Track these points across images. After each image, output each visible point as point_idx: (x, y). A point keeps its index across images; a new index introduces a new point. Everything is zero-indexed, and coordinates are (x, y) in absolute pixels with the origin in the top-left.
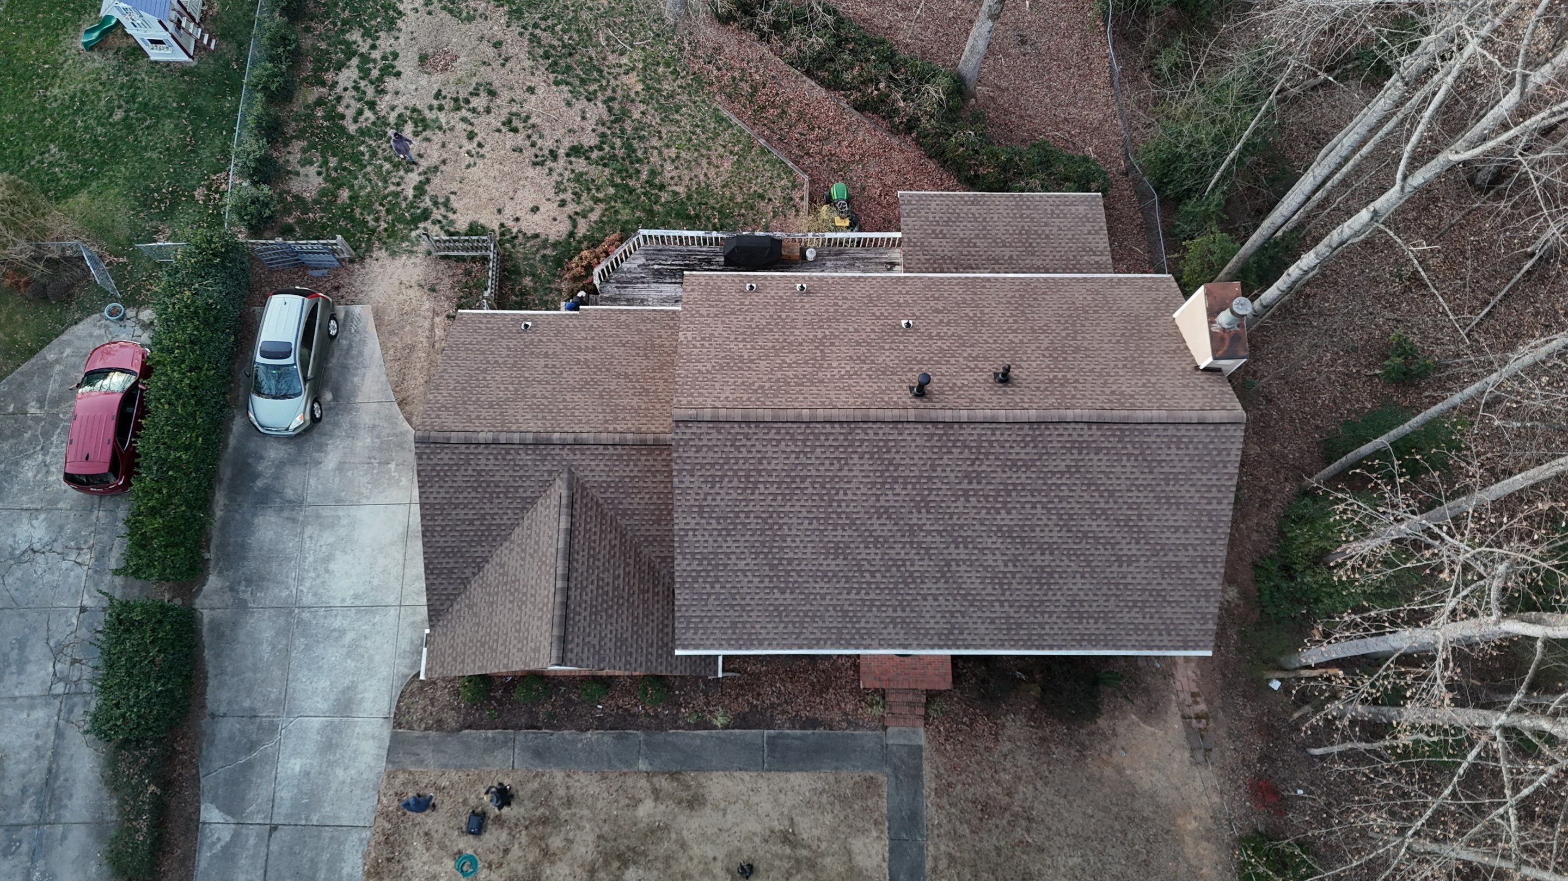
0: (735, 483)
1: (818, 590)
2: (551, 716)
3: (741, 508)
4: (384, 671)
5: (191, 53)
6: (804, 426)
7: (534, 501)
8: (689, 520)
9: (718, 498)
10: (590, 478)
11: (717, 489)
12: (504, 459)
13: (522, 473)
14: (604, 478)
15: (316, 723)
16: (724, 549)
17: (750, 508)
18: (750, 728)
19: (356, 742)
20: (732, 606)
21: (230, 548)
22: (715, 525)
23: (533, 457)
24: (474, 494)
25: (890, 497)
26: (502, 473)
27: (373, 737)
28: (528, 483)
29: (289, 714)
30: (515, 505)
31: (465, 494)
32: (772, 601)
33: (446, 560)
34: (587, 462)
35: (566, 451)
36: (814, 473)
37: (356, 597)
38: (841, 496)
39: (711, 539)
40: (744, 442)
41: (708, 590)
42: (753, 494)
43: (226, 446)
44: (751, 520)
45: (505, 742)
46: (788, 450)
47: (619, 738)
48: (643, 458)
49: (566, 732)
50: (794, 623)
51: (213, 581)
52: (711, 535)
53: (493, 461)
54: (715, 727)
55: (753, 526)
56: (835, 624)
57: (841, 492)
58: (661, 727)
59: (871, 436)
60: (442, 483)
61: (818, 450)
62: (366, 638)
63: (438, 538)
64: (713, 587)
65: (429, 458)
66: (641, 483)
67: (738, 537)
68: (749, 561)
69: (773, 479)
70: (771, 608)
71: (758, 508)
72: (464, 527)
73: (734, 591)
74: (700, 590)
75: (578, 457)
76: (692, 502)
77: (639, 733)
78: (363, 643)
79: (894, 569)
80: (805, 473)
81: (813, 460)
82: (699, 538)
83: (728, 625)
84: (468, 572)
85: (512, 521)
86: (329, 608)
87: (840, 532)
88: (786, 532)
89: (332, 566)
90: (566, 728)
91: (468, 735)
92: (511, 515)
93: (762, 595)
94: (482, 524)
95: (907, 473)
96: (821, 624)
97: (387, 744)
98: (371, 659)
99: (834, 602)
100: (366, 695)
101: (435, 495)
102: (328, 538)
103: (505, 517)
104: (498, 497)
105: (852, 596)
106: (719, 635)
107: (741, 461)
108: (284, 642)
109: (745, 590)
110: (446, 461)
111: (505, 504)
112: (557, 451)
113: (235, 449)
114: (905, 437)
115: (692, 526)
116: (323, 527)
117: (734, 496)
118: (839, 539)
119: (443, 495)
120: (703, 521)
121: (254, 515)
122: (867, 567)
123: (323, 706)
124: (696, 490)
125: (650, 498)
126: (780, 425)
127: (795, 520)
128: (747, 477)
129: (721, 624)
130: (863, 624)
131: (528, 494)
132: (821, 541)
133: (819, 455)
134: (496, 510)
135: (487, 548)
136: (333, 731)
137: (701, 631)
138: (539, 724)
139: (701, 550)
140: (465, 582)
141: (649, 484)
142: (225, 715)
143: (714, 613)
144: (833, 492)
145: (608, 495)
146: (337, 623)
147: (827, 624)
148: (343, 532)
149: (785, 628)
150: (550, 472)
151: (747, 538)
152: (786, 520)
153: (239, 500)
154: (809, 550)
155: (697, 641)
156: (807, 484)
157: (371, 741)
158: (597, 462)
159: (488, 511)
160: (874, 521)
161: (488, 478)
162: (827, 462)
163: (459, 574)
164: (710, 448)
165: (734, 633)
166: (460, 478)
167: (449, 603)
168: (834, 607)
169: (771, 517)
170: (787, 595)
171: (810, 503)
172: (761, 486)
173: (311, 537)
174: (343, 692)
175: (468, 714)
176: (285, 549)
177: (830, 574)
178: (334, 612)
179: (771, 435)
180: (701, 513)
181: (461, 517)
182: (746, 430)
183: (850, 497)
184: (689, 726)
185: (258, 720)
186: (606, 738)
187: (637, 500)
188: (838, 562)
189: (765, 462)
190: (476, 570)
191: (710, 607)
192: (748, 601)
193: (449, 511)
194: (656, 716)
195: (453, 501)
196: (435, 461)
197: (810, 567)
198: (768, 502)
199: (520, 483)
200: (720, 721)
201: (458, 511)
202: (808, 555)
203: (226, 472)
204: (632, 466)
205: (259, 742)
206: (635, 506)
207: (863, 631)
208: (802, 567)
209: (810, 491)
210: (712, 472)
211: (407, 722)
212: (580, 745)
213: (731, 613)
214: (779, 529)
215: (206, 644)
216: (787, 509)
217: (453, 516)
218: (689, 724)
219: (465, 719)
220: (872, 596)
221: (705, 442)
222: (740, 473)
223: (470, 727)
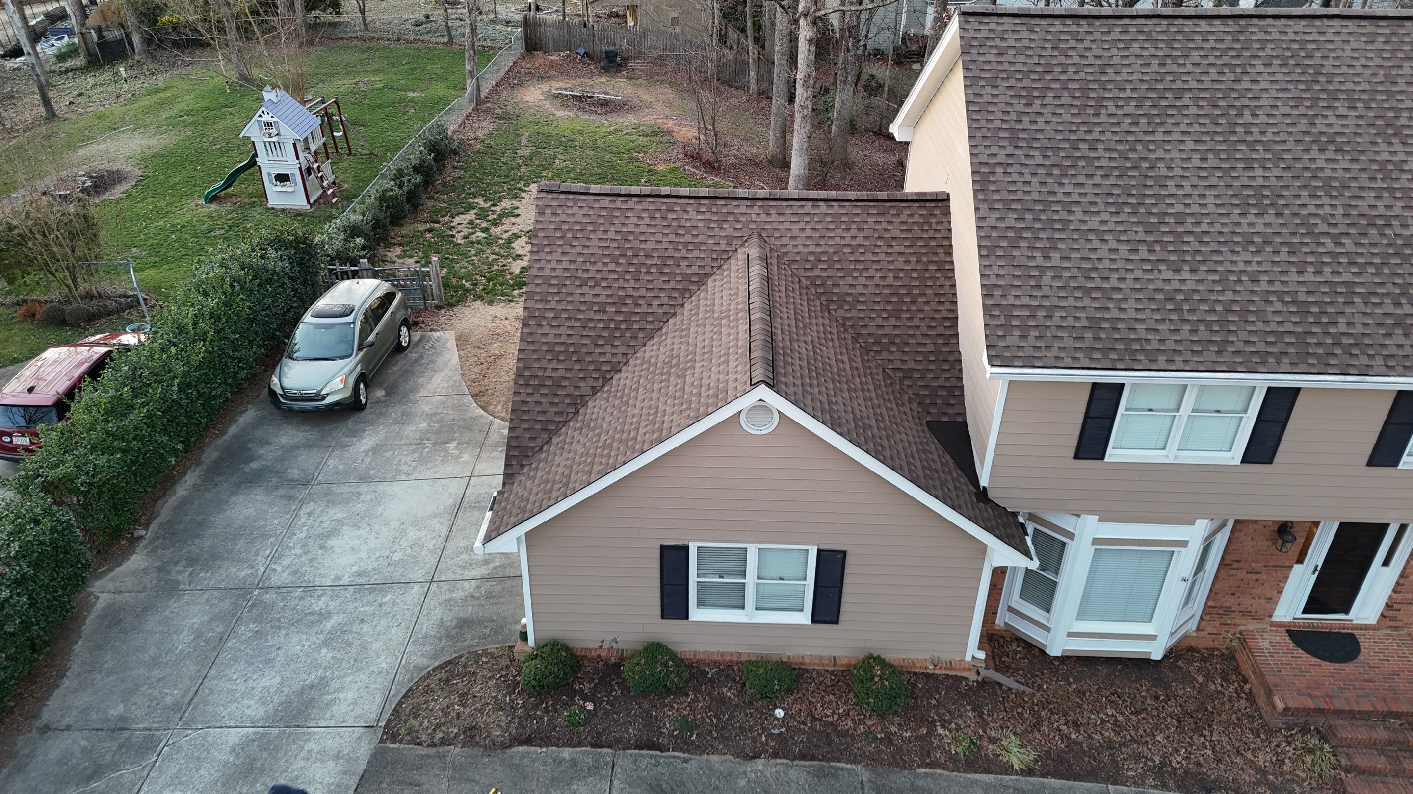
0: (1066, 99)
1: (1241, 267)
2: (687, 726)
3: (1081, 135)
4: (384, 663)
5: (312, 201)
6: (1164, 22)
7: (701, 280)
8: (994, 150)
9: (1040, 119)
10: (790, 248)
11: (1036, 108)
12: (664, 218)
13: (688, 238)
14: (812, 249)
15: (234, 736)
16: (1060, 197)
17: (1095, 135)
18: (1077, 777)
19: (302, 764)
20: (1087, 291)
21: (182, 527)
22: (1039, 160)
23: (708, 216)
24: (612, 266)
25: (1332, 120)
26: (659, 237)
27: (337, 757)
28: (696, 254)
29: (187, 726)
30: (672, 284)
31: (599, 266)
32: (1160, 285)
33: (554, 364)
34: (787, 225)
35: (756, 210)
36: (1193, 84)
37: (360, 574)
38: (1247, 118)
39: (1034, 180)
40: (1073, 43)
41: (1040, 261)
42: (1097, 115)
43: (223, 433)
44: (1100, 153)
45: (594, 770)
46: (1145, 53)
47: (819, 774)
48: (871, 220)
49: (715, 758)
50: (1208, 324)
51: (137, 560)
52: (1034, 174)
53: (647, 221)
54: (1008, 769)
55: (1103, 162)
56: (1288, 327)
57: (1247, 112)
58: (899, 761)
59: (1276, 36)
60: (567, 249)
61: (1195, 53)
62: (362, 621)
63: (546, 330)
64: (1047, 258)
65: (555, 214)
66: (869, 256)
67: (1081, 179)
68: (1105, 216)
69: (1128, 93)
70: (1160, 296)
71: (1108, 135)
72: (591, 315)
73: (1087, 265)
74: (1024, 261)
75: (774, 217)
76: (998, 124)
77: (859, 768)
78: (356, 628)
79: (1373, 231)
80: (1179, 84)
81: (1190, 68)
82: (1015, 177)
83: (1084, 323)
84: (585, 387)
85: (666, 309)
86: (310, 589)
87: (1259, 172)
88: (1164, 172)
89: (329, 543)
90: (715, 751)
91: (523, 756)
92: (665, 300)
93: (1138, 274)
94: (618, 312)
95: (1349, 86)
96: (1260, 326)
97: (362, 766)
98: (364, 647)
99: (1277, 287)
100: (342, 695)
101: (553, 265)
102: (337, 513)
103: (655, 303)
104: (648, 273)
105: (1309, 277)
106: (1068, 342)
107: (1072, 69)
108: (221, 629)
109: (1106, 264)
110: (579, 218)
111: (658, 284)
112: (743, 209)
113: (234, 436)
114: (1330, 37)
115: (1001, 159)
116: (331, 503)
117: (1067, 117)
118: (1260, 182)
119: (565, 265)
120: (1018, 152)
121: (233, 493)
122: (1324, 228)
123: (254, 709)
124: (1003, 107)
125: (883, 278)
126: (1127, 21)
127: (1175, 154)
128: (1085, 90)
129: (1070, 321)
130: (1343, 328)
131: (695, 269)
132: (1228, 186)
133: (1198, 60)
134: (643, 292)
135: (622, 349)
136: (261, 748)
137: (1035, 333)
138: (664, 741)
139: (1019, 196)
140: (578, 403)
141: (882, 257)
142: (68, 728)
143: (1055, 301)
144: (1233, 112)
145: (817, 272)
146: (319, 605)
147: (1273, 327)
148: (360, 507)
149: (1193, 331)
150: (730, 239)
151: (1097, 180)
152: (1160, 154)
153: (216, 480)
154: (1210, 200)
155: (1029, 352)
156: (1186, 101)
157: (332, 764)
158: (802, 225)
159: (630, 292)
160: (1314, 154)
161: (636, 244)
162: (1212, 70)
163: (570, 390)
164: (1019, 52)
165: (1097, 339)
166: (596, 242)
167: (545, 436)
168: (1280, 295)
169: (1134, 150)
170: (1186, 275)
171: (1196, 127)
172: (1110, 104)
173: (309, 514)
174: (301, 693)
175: (528, 717)
176: (264, 526)
177: (1257, 239)
178: (320, 592)
179: (1115, 35)
180: (1014, 140)
181: (589, 298)
182: (1074, 28)
183: (1263, 119)
184: (955, 763)
185: (126, 734)
186: (793, 774)
187: (862, 281)
188: (1268, 219)
189: (1110, 70)
190: (598, 384)
191: (1047, 291)
192: (1114, 283)
193: (570, 289)
194: (889, 739)
195: (580, 274)
196: (563, 217)
197: (1218, 227)
198: (1125, 127)
199: (683, 253)
200: (1017, 757)
201: (585, 289)
202: (1211, 209)
203: (211, 455)
204: (854, 232)
205: (113, 766)
206: (860, 289)
207: (1346, 341)
208: (1204, 227)
209: (1193, 110)
210: (1026, 83)
211: (410, 732)
212: (743, 783)
213: (1086, 302)
214: (1151, 168)
215: (84, 635)
216: (1159, 136)
217: (577, 298)
218: (954, 758)
219: (521, 726)
220: (1347, 277)
221: (1011, 43)
222: (1071, 86)
223: (528, 742)
